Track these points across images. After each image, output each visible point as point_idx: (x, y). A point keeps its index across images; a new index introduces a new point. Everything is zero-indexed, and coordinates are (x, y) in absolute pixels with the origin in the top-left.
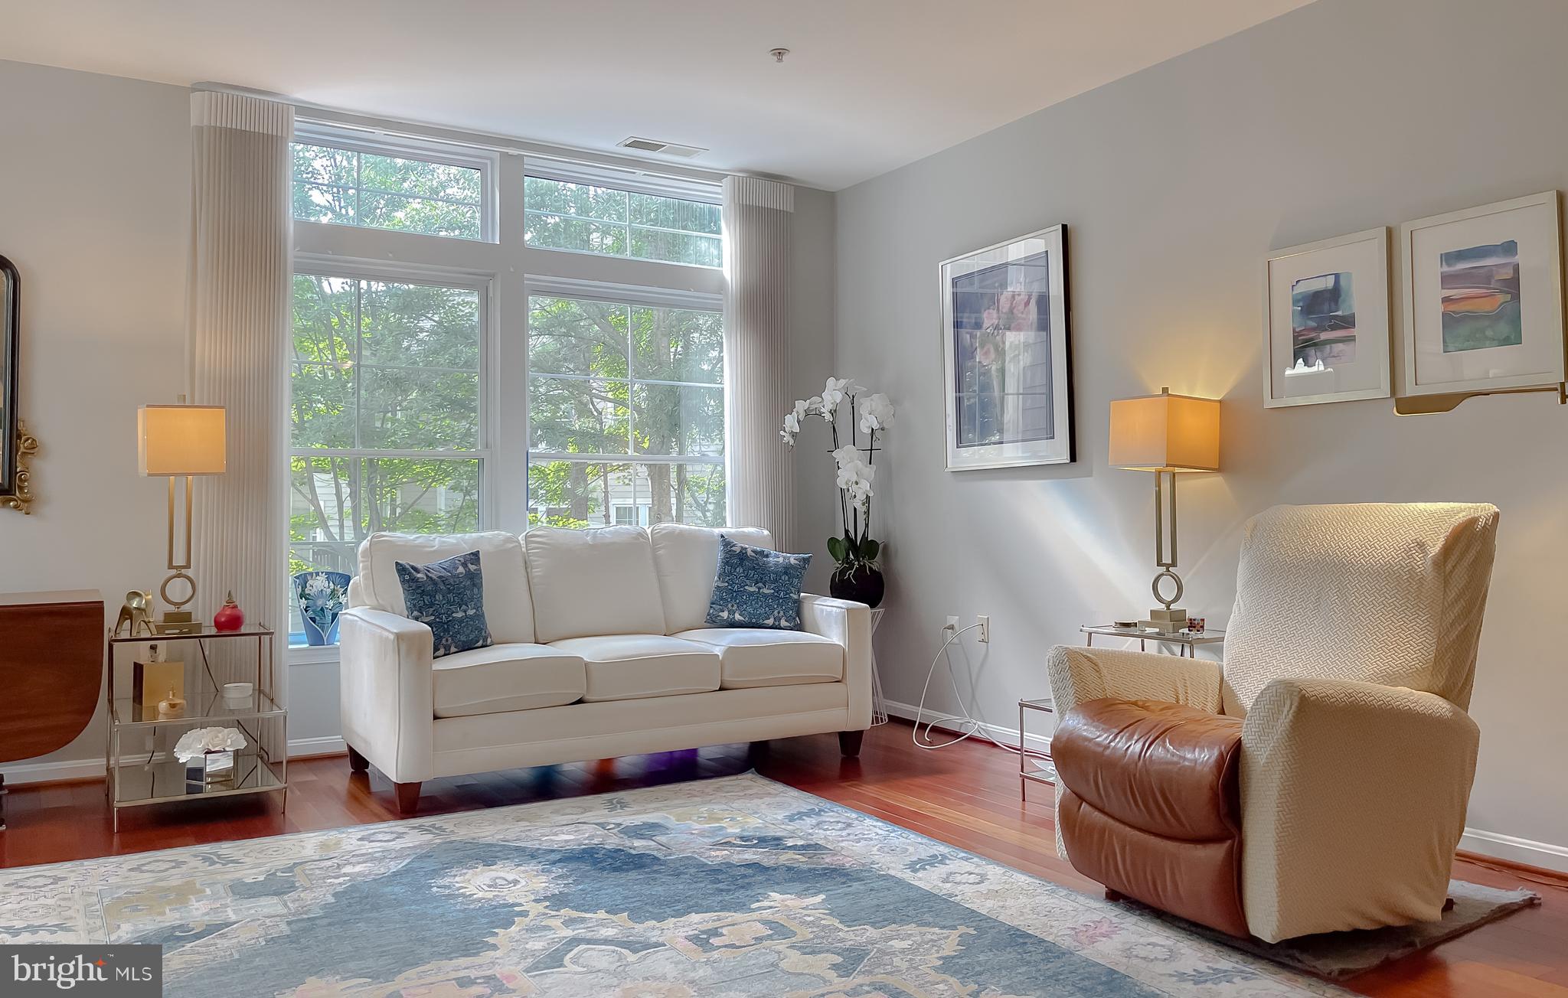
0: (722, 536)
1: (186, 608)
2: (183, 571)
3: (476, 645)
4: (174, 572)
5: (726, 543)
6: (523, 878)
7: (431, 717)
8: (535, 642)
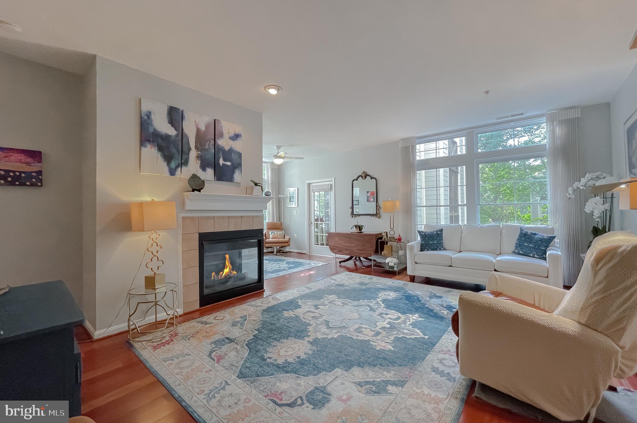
0: (521, 228)
1: (393, 236)
2: (393, 229)
3: (437, 250)
4: (391, 229)
5: (521, 230)
6: (392, 295)
7: (414, 263)
8: (459, 251)
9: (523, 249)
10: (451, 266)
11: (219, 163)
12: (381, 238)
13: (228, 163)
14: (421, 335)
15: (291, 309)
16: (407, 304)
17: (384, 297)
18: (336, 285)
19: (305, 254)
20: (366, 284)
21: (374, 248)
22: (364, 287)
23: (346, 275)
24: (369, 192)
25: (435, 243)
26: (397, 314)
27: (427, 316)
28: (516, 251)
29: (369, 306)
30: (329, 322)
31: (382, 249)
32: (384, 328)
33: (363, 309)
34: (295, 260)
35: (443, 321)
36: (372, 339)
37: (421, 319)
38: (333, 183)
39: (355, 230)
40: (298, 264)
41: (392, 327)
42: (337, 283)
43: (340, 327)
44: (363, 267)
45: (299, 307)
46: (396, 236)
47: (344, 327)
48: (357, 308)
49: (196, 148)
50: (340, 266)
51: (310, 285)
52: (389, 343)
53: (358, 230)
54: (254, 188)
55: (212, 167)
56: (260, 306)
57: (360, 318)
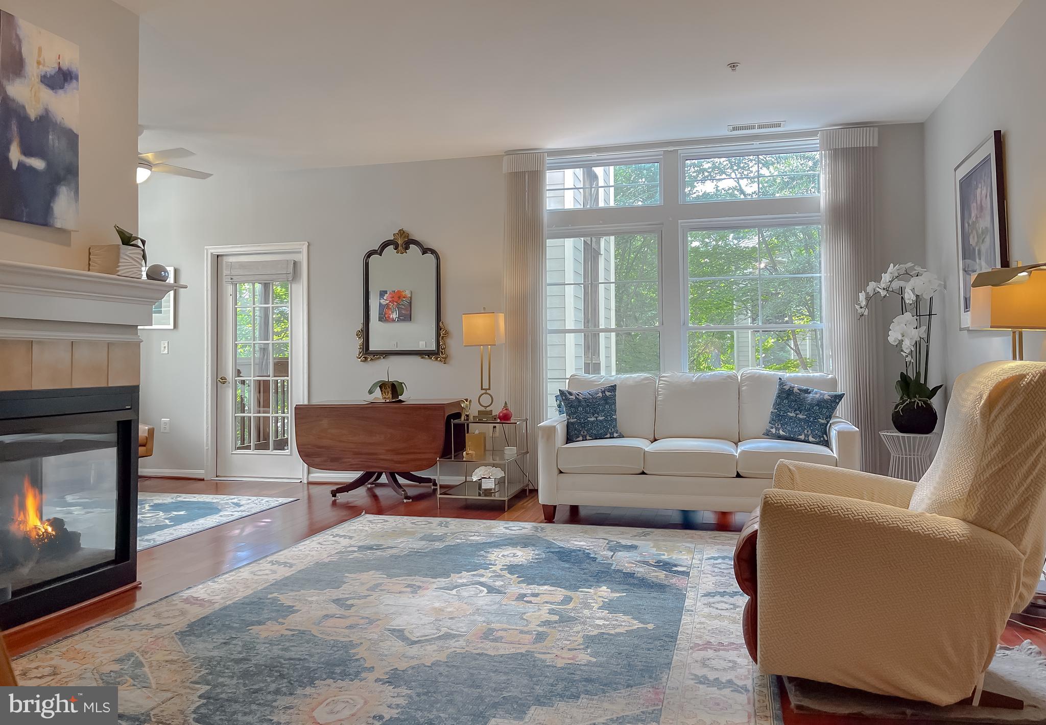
0: (780, 379)
1: (488, 409)
2: (487, 391)
3: (605, 437)
4: (484, 391)
5: (782, 383)
6: (522, 556)
7: (556, 472)
8: (652, 438)
9: (786, 426)
10: (643, 473)
12: (458, 416)
13: (38, 164)
14: (637, 625)
15: (269, 619)
16: (569, 568)
17: (508, 561)
18: (359, 547)
19: (203, 480)
20: (440, 539)
21: (440, 442)
22: (438, 545)
23: (370, 521)
24: (386, 292)
25: (601, 421)
26: (560, 593)
27: (626, 587)
28: (771, 430)
29: (482, 584)
30: (402, 631)
31: (461, 446)
32: (547, 623)
33: (473, 593)
34: (179, 499)
35: (665, 592)
36: (536, 648)
37: (618, 595)
38: (303, 258)
39: (378, 395)
40: (199, 508)
41: (566, 620)
42: (360, 544)
43: (439, 638)
44: (405, 501)
45: (290, 610)
46: (497, 410)
47: (447, 636)
48: (454, 592)
50: (334, 503)
51: (282, 557)
52: (579, 649)
53: (390, 395)
54: (122, 251)
56: (158, 626)
57: (478, 611)
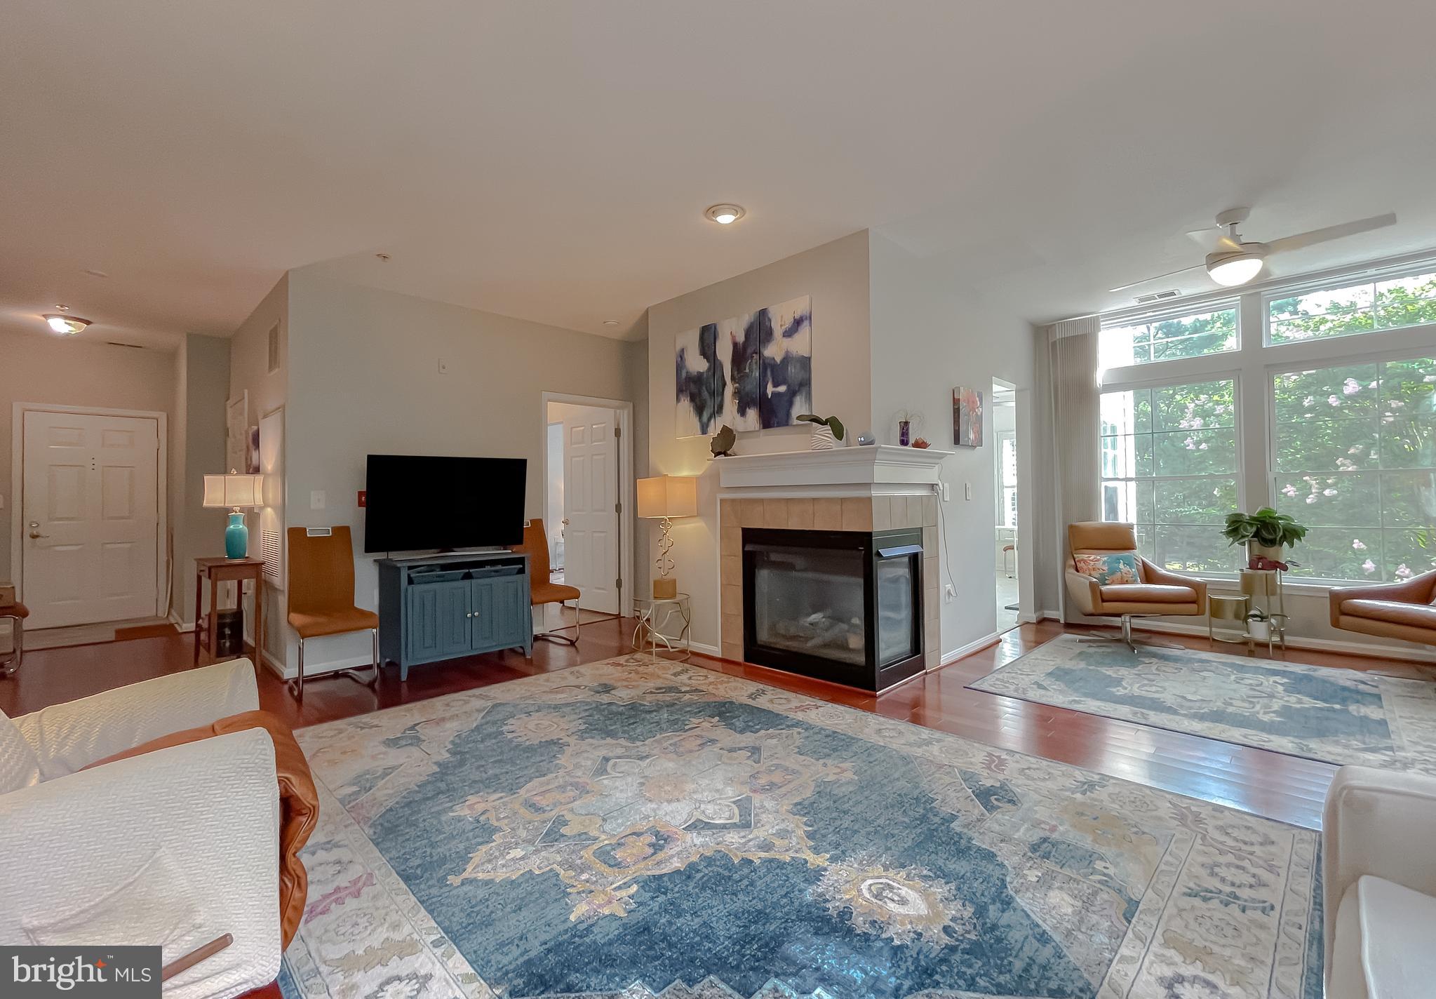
11: (765, 394)
13: (782, 389)
49: (733, 378)
55: (755, 405)
